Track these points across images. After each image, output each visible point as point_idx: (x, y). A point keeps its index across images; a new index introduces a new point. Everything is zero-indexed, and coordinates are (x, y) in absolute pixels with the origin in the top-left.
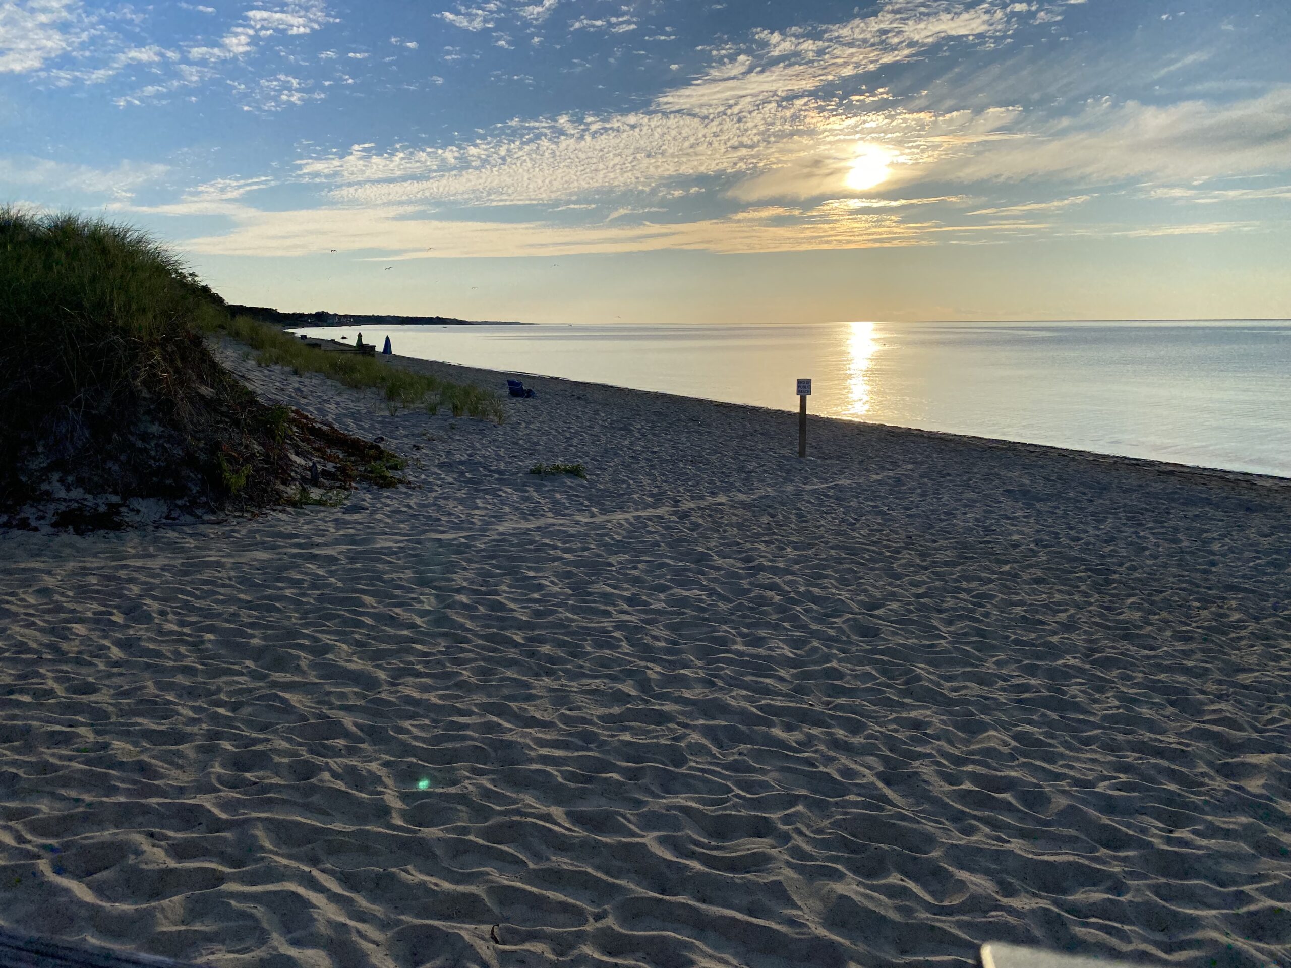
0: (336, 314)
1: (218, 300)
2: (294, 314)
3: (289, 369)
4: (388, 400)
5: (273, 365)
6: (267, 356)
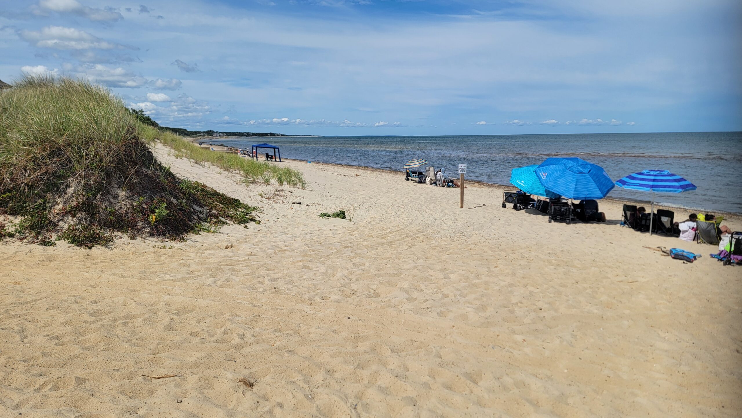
0: (218, 132)
1: (155, 124)
2: (195, 131)
3: (192, 160)
4: (245, 177)
5: (184, 158)
6: (181, 154)
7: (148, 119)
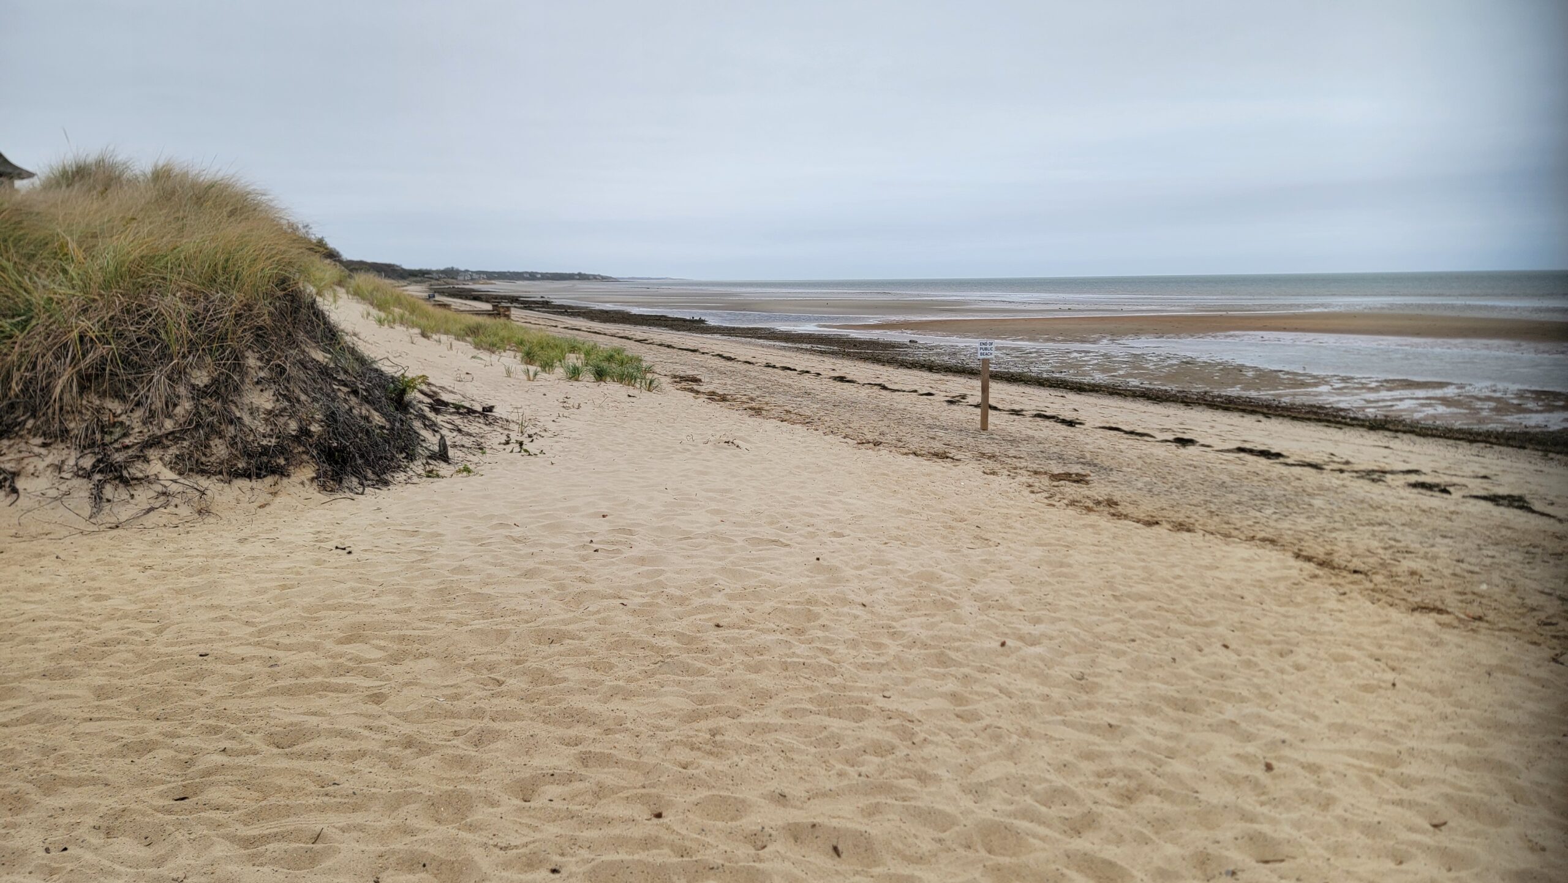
0: (467, 271)
1: (334, 255)
2: (421, 271)
4: (525, 363)
5: (396, 326)
6: (390, 317)
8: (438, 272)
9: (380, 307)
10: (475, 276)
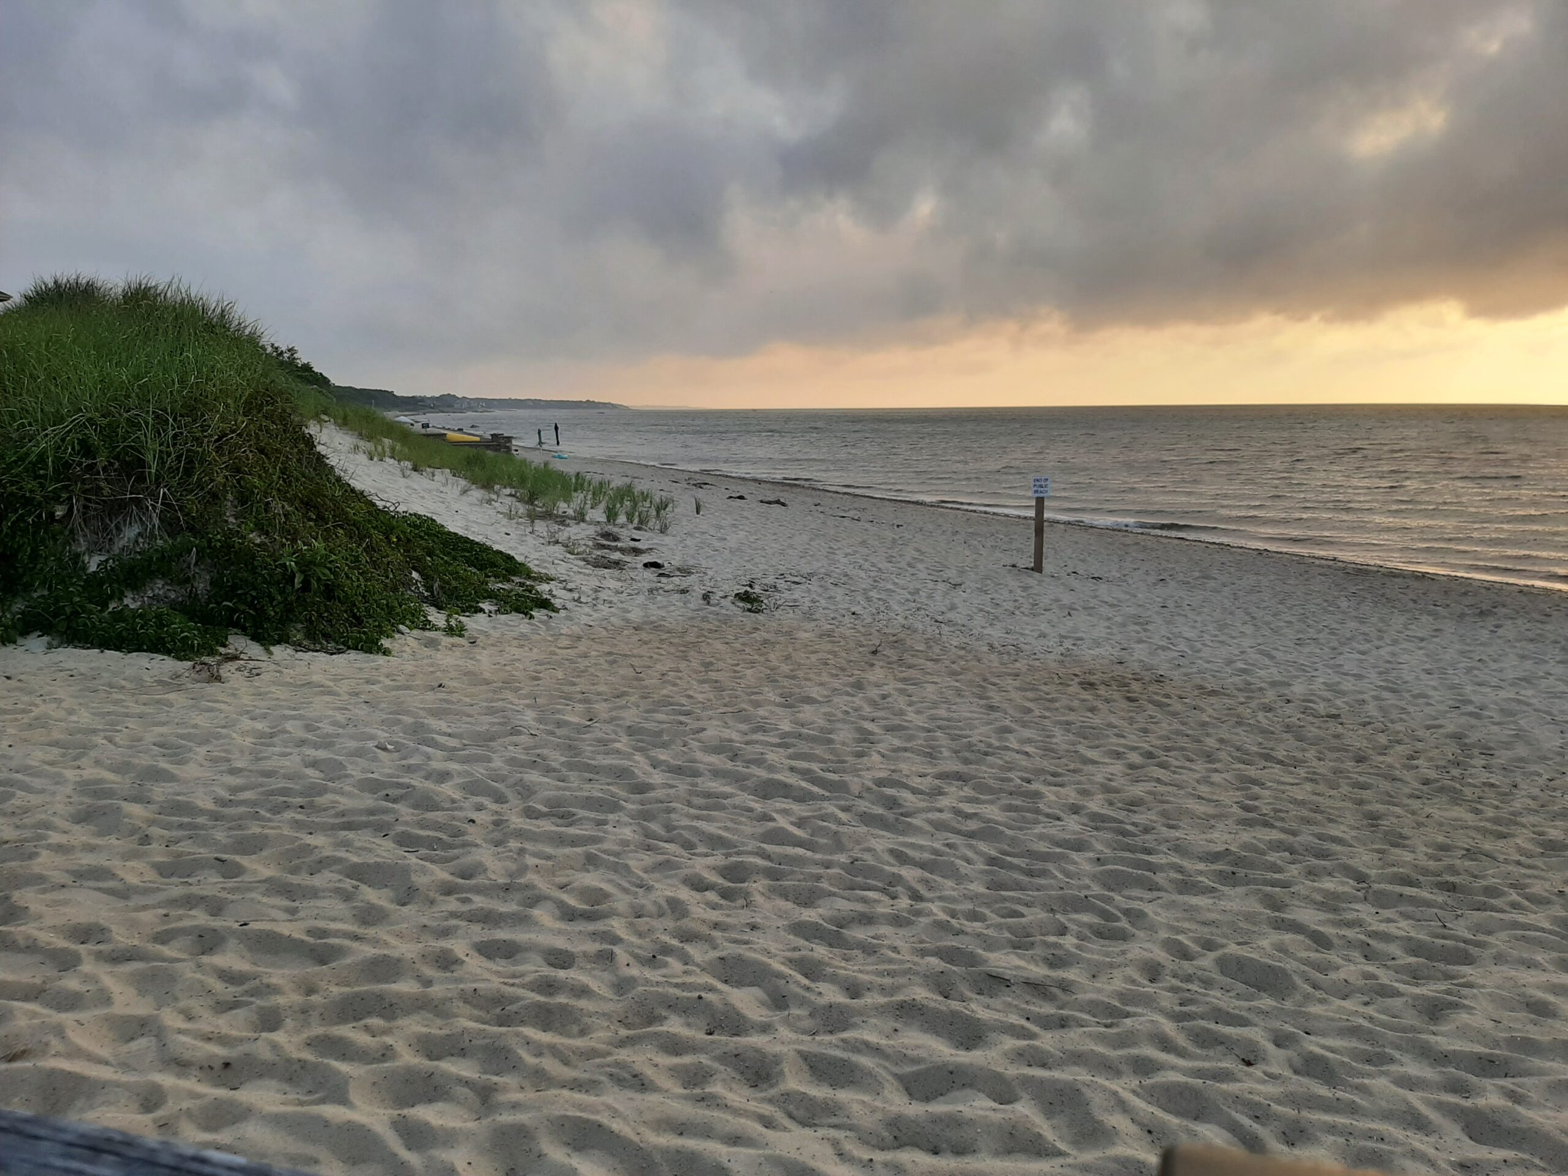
0: (464, 398)
1: (321, 381)
2: (413, 397)
3: (408, 464)
4: (527, 503)
5: (387, 459)
6: (380, 448)
7: (307, 368)
8: (432, 398)
9: (369, 438)
10: (473, 404)
